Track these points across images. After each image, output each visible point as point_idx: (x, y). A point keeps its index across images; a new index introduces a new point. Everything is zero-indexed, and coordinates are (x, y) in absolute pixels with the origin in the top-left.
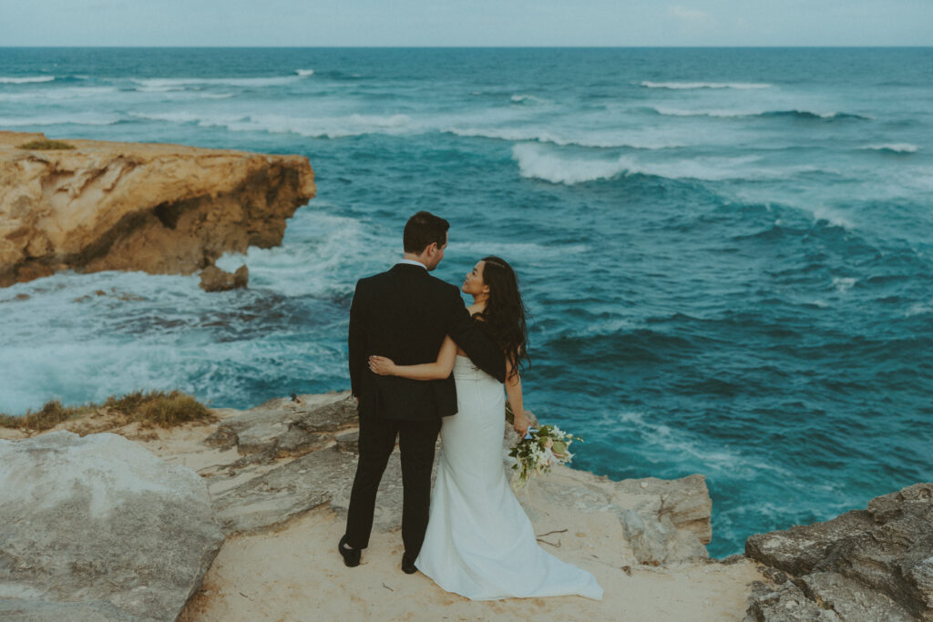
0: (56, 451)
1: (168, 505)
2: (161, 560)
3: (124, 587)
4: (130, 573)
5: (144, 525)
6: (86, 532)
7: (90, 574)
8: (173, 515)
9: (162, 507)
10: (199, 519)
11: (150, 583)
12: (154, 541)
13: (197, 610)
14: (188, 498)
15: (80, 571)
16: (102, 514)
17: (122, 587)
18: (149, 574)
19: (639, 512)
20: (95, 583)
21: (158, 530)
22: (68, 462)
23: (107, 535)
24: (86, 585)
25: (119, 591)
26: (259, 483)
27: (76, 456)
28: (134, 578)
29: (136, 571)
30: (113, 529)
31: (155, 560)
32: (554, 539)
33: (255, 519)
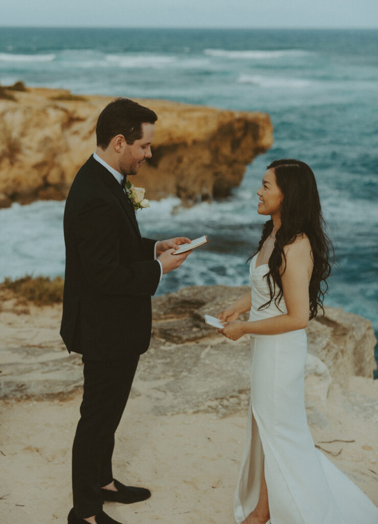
32: (334, 448)
33: (45, 386)
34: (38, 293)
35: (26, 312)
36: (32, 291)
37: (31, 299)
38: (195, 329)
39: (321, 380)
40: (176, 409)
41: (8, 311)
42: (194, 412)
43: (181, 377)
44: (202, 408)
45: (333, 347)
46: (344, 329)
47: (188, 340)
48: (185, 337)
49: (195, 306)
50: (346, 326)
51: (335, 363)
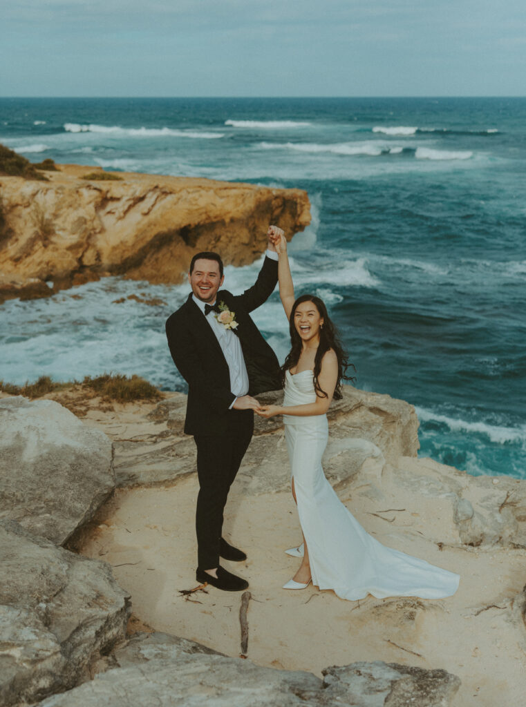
0: (9, 411)
1: (79, 457)
2: (63, 496)
3: (34, 513)
4: (40, 504)
5: (57, 470)
6: (15, 471)
7: (13, 501)
8: (80, 465)
9: (73, 458)
10: (99, 469)
11: (53, 512)
12: (62, 482)
13: (91, 538)
14: (95, 453)
15: (6, 498)
16: (30, 459)
17: (33, 513)
18: (54, 506)
19: (485, 504)
20: (15, 508)
21: (66, 474)
22: (16, 419)
23: (30, 474)
24: (8, 509)
25: (30, 516)
26: (169, 450)
27: (22, 415)
28: (42, 508)
29: (45, 502)
30: (34, 470)
31: (59, 496)
32: (390, 516)
33: (152, 475)
34: (120, 391)
35: (111, 409)
36: (114, 390)
37: (114, 397)
38: (269, 423)
39: (377, 462)
40: (263, 490)
41: (95, 408)
42: (277, 492)
43: (262, 463)
44: (283, 488)
45: (385, 434)
46: (393, 417)
47: (264, 432)
48: (262, 430)
49: (267, 402)
50: (395, 415)
51: (387, 447)
